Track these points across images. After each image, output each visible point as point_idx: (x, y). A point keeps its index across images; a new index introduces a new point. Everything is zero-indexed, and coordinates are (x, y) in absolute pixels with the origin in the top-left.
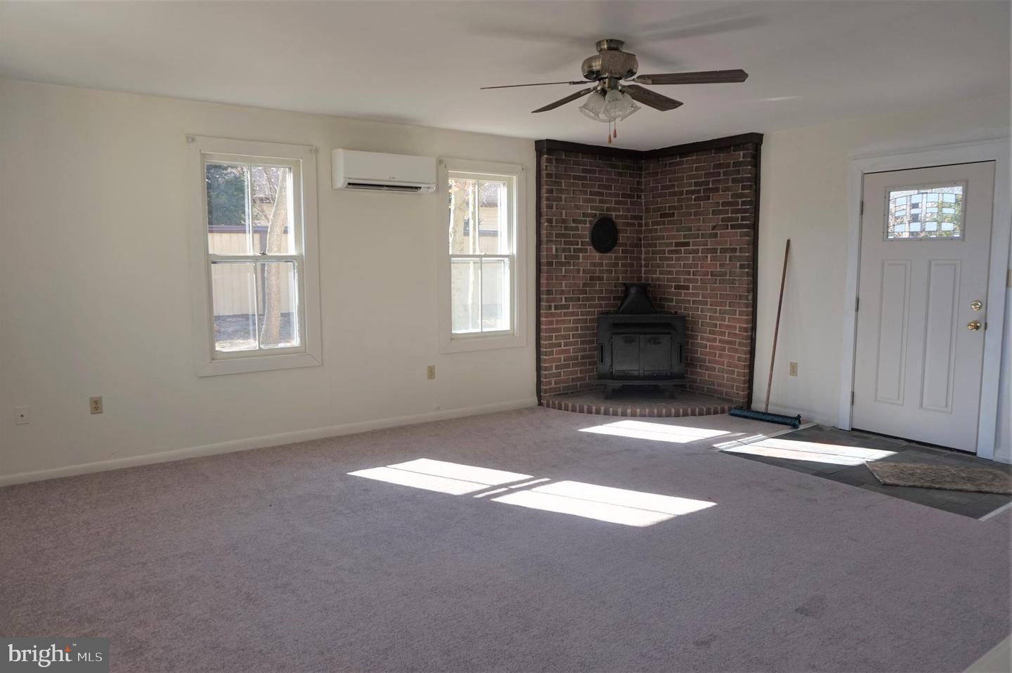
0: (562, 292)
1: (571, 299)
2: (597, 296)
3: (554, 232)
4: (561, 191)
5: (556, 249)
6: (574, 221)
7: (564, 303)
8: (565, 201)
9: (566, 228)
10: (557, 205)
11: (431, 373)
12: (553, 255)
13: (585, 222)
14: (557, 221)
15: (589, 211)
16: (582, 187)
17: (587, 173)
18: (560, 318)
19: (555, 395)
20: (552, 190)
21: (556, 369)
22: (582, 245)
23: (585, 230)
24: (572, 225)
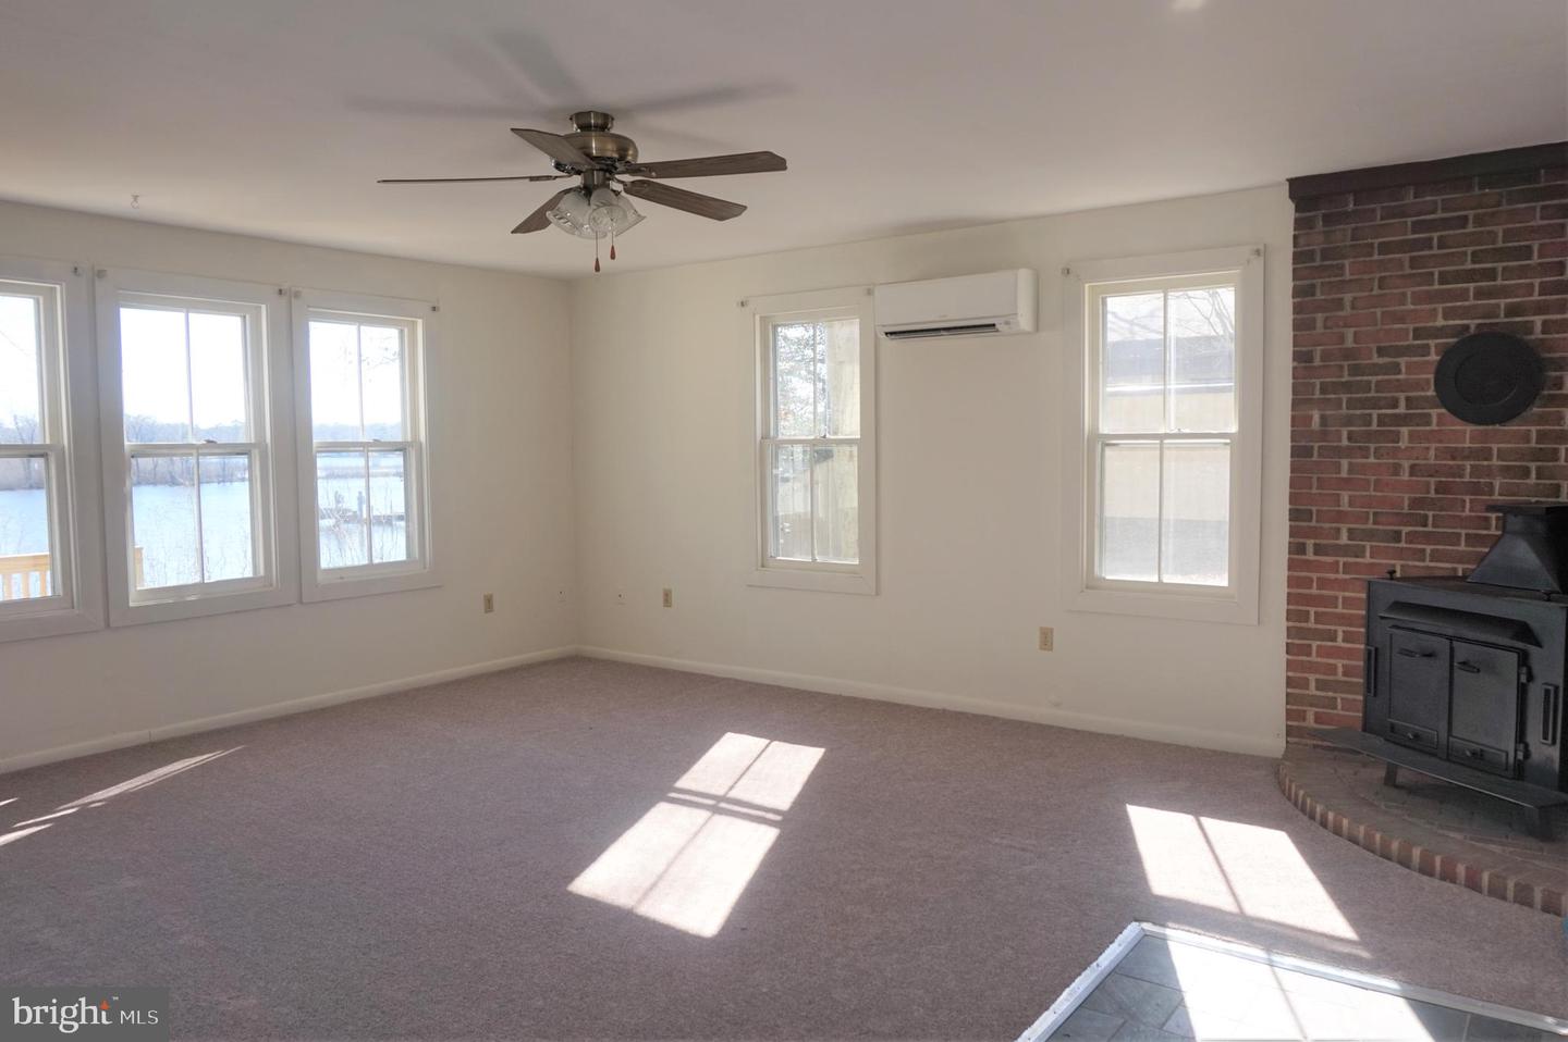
0: (1341, 517)
1: (1370, 535)
2: (1463, 532)
3: (1318, 382)
4: (1343, 285)
5: (1323, 418)
6: (1381, 352)
7: (1344, 539)
8: (1353, 308)
9: (1355, 370)
10: (1326, 319)
11: (1046, 640)
12: (1312, 431)
13: (1425, 350)
14: (1326, 356)
15: (1440, 322)
16: (1412, 267)
17: (1429, 230)
18: (1332, 576)
19: (1315, 746)
20: (1313, 286)
21: (1317, 689)
22: (1408, 407)
23: (1421, 371)
24: (1376, 359)
